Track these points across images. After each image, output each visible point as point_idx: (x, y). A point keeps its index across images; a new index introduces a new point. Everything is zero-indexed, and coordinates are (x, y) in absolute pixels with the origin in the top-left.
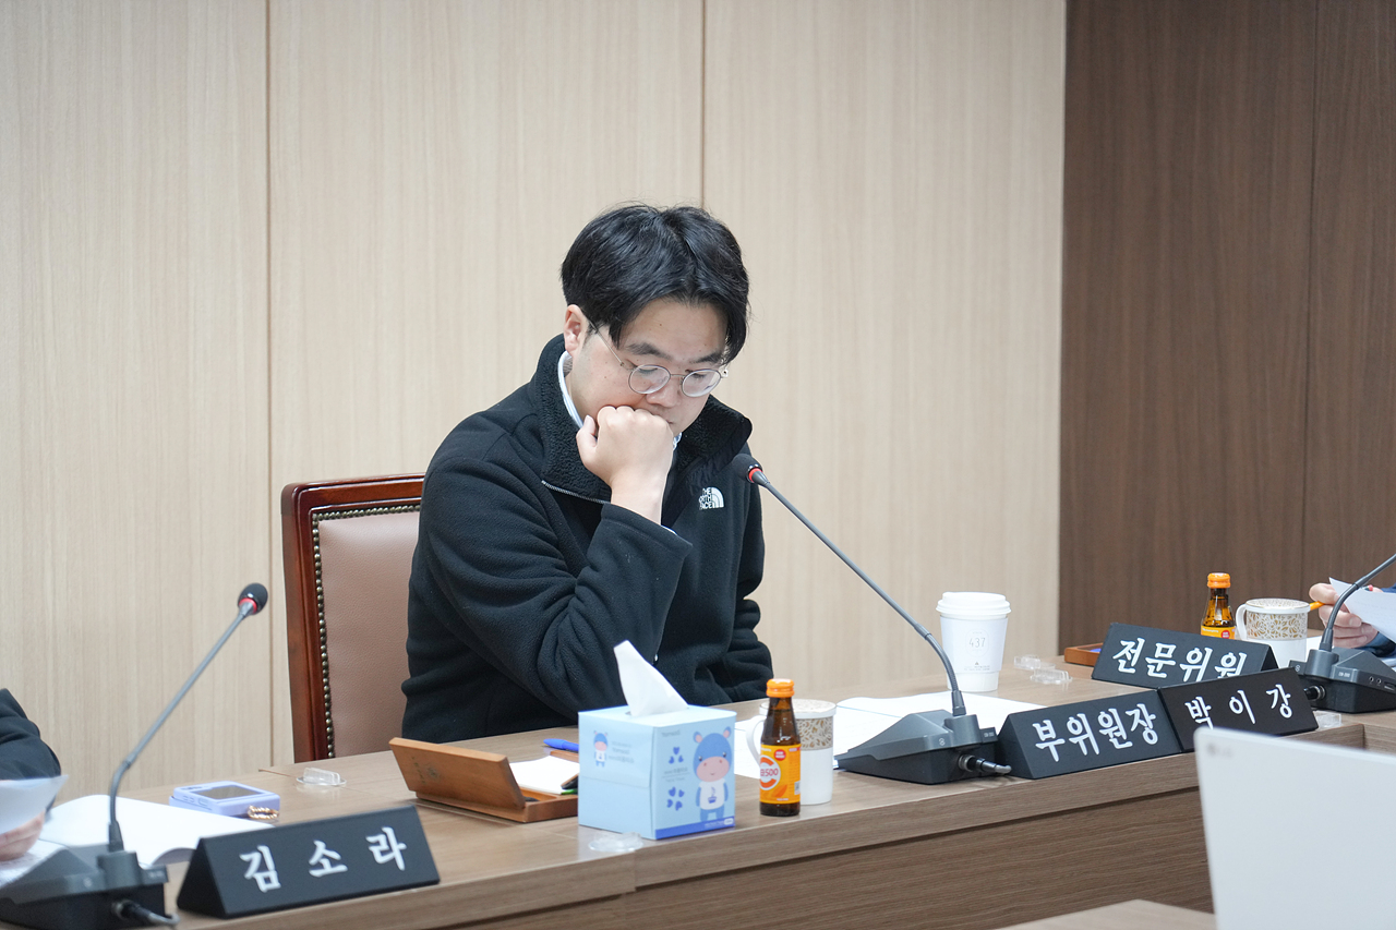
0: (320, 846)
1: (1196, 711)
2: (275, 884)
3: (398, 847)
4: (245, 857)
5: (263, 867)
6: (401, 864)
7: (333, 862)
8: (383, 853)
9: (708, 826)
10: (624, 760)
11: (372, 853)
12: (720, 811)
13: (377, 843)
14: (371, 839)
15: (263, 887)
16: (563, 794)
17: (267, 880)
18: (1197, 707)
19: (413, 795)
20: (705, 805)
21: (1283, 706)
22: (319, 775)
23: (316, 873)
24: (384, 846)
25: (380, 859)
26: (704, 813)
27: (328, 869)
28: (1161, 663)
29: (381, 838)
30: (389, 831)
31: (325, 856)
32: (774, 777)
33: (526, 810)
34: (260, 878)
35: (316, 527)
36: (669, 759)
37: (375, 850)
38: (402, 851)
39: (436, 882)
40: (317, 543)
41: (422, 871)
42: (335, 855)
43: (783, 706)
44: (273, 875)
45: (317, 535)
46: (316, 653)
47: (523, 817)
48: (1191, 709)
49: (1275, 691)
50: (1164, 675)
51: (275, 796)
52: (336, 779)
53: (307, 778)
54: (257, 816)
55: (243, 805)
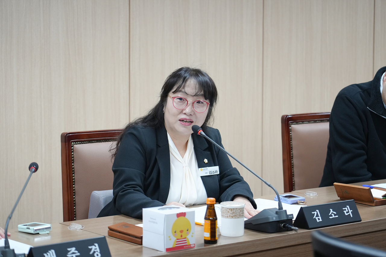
0: (331, 210)
2: (321, 220)
3: (350, 211)
4: (313, 213)
5: (317, 216)
6: (351, 216)
7: (335, 215)
8: (347, 212)
11: (344, 212)
13: (345, 210)
14: (343, 209)
15: (318, 221)
16: (383, 198)
17: (319, 219)
19: (339, 198)
22: (311, 193)
23: (331, 217)
24: (347, 211)
25: (346, 214)
27: (334, 217)
29: (346, 208)
30: (348, 206)
31: (332, 213)
33: (375, 202)
34: (317, 218)
35: (290, 127)
39: (361, 221)
41: (357, 218)
42: (335, 213)
44: (320, 218)
45: (291, 129)
46: (291, 161)
47: (374, 205)
51: (304, 198)
52: (316, 194)
53: (307, 194)
54: (300, 203)
55: (296, 200)
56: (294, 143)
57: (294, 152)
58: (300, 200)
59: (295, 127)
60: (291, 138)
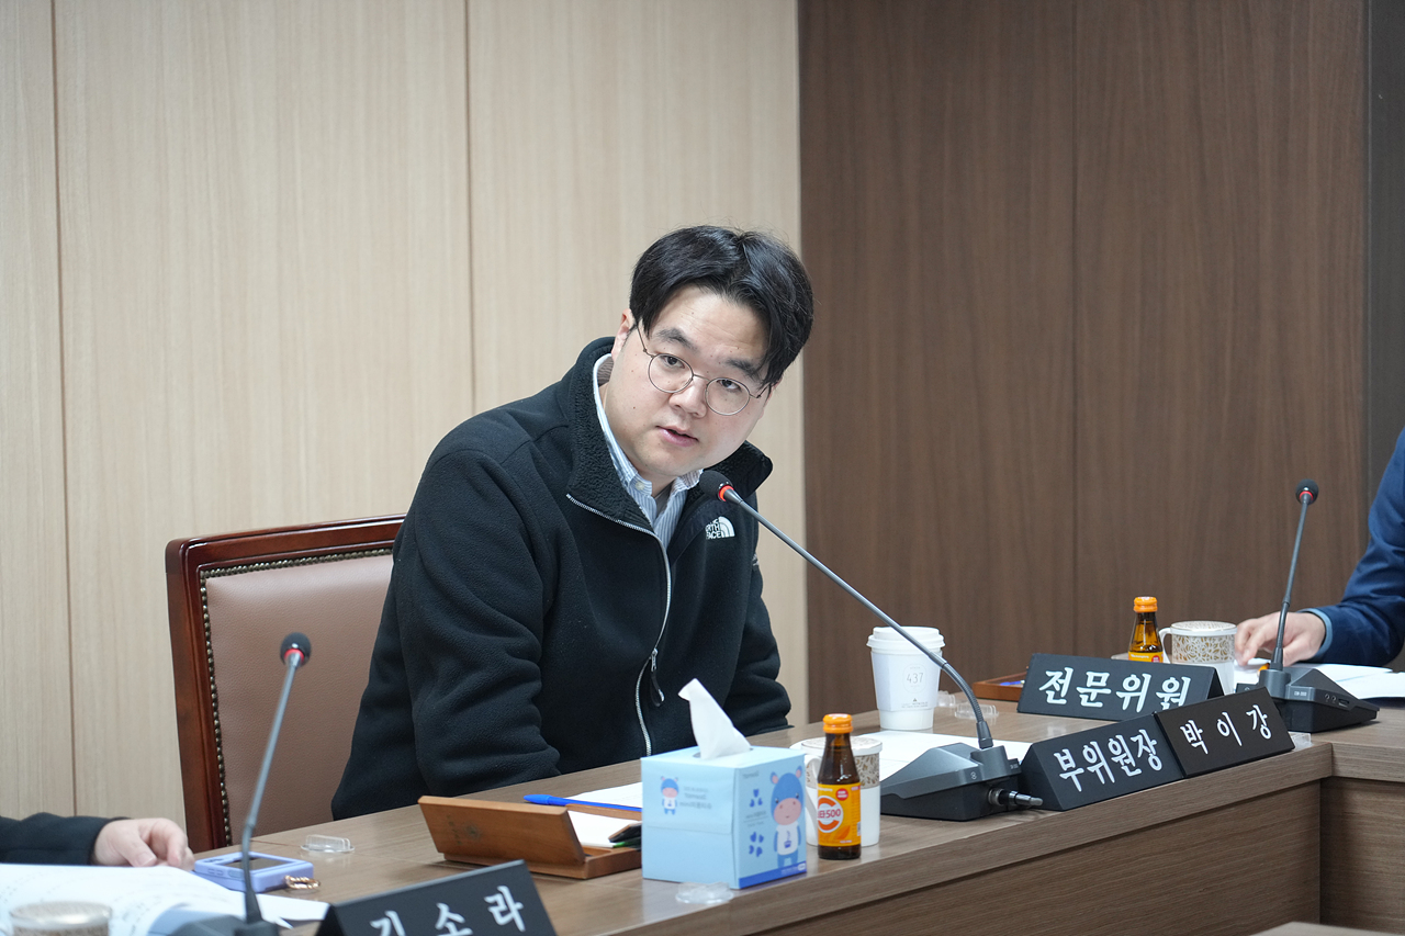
0: (444, 908)
1: (1190, 735)
3: (515, 907)
4: (376, 924)
5: (393, 935)
6: (520, 925)
7: (458, 926)
8: (503, 913)
9: (784, 873)
10: (699, 805)
11: (491, 914)
12: (794, 856)
13: (495, 904)
14: (490, 899)
16: (614, 847)
18: (1191, 731)
19: (441, 857)
20: (783, 851)
21: (1263, 727)
22: (325, 841)
24: (502, 907)
25: (501, 921)
26: (781, 858)
27: (454, 933)
28: (1094, 693)
29: (498, 898)
30: (504, 889)
31: (449, 920)
32: (836, 818)
33: (587, 866)
35: (204, 585)
36: (749, 802)
37: (495, 911)
38: (520, 911)
40: (205, 603)
42: (459, 918)
43: (842, 743)
45: (205, 594)
47: (583, 874)
48: (1186, 733)
49: (1254, 712)
50: (1100, 705)
51: (309, 865)
52: (346, 845)
53: (311, 845)
54: (297, 886)
55: (278, 876)
56: (219, 647)
57: (223, 683)
58: (293, 874)
59: (222, 586)
60: (208, 629)
